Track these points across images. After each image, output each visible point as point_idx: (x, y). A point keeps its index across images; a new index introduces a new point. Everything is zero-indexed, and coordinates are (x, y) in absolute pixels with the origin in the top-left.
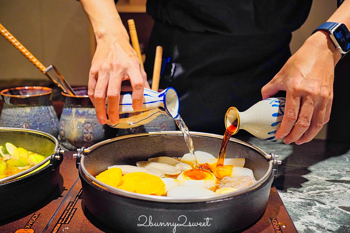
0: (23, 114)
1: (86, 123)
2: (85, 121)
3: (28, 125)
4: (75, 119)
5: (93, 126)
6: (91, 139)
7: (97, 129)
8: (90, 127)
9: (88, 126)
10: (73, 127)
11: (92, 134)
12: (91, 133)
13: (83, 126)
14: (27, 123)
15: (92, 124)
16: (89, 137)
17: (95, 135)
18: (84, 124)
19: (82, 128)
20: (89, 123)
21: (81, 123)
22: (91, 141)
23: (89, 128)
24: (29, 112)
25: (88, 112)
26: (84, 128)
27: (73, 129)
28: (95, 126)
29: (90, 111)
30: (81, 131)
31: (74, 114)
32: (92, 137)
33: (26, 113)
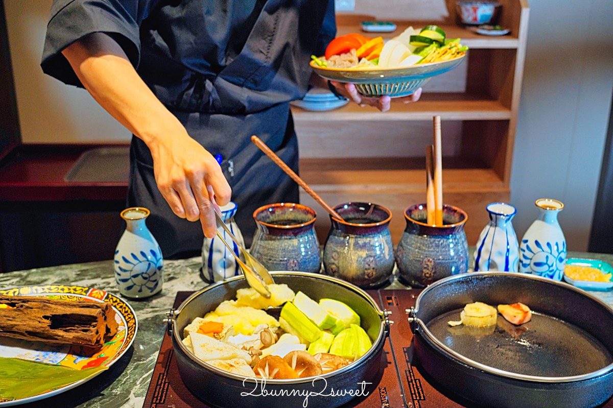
0: (290, 248)
1: (367, 257)
2: (367, 254)
3: (296, 261)
4: (353, 252)
5: (375, 260)
6: (373, 275)
7: (381, 263)
8: (372, 261)
9: (370, 260)
10: (351, 262)
11: (375, 270)
12: (373, 269)
13: (364, 261)
14: (295, 258)
15: (374, 257)
16: (371, 274)
17: (378, 271)
18: (365, 258)
19: (363, 263)
20: (371, 256)
21: (362, 257)
22: (373, 278)
23: (371, 263)
24: (297, 244)
25: (369, 243)
26: (365, 263)
27: (351, 264)
28: (378, 259)
29: (372, 241)
30: (362, 267)
31: (352, 246)
32: (374, 273)
33: (293, 246)
